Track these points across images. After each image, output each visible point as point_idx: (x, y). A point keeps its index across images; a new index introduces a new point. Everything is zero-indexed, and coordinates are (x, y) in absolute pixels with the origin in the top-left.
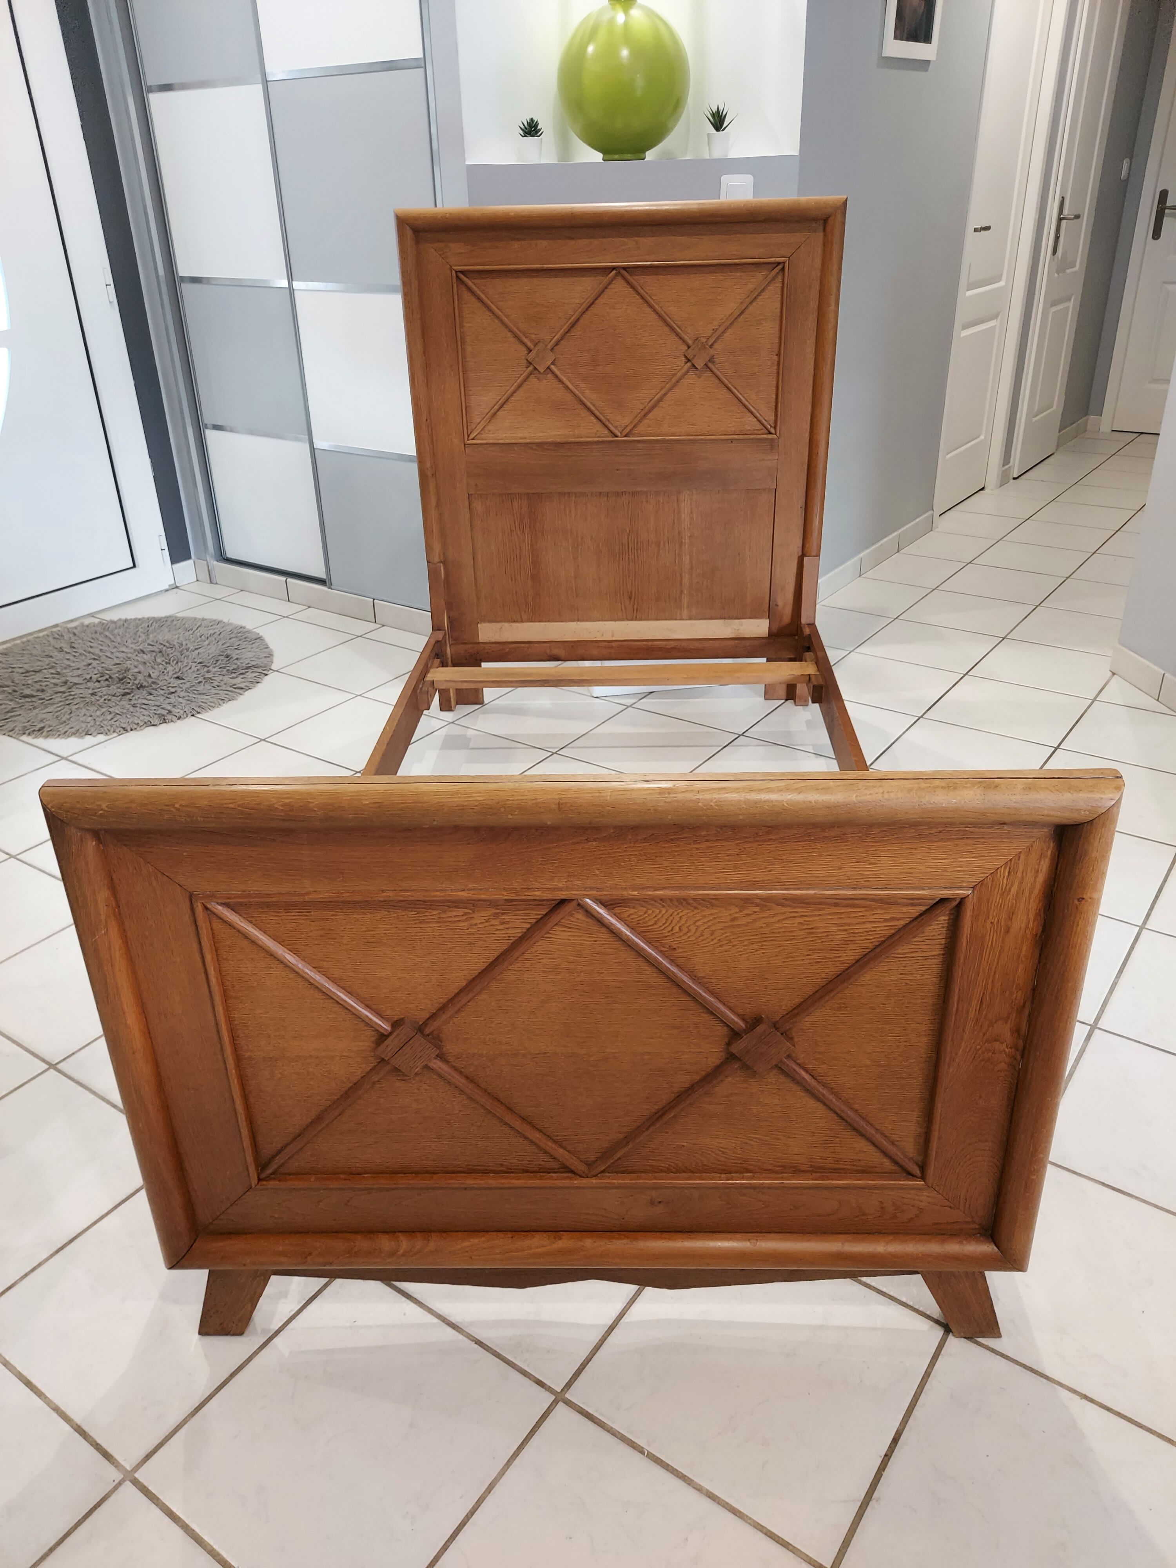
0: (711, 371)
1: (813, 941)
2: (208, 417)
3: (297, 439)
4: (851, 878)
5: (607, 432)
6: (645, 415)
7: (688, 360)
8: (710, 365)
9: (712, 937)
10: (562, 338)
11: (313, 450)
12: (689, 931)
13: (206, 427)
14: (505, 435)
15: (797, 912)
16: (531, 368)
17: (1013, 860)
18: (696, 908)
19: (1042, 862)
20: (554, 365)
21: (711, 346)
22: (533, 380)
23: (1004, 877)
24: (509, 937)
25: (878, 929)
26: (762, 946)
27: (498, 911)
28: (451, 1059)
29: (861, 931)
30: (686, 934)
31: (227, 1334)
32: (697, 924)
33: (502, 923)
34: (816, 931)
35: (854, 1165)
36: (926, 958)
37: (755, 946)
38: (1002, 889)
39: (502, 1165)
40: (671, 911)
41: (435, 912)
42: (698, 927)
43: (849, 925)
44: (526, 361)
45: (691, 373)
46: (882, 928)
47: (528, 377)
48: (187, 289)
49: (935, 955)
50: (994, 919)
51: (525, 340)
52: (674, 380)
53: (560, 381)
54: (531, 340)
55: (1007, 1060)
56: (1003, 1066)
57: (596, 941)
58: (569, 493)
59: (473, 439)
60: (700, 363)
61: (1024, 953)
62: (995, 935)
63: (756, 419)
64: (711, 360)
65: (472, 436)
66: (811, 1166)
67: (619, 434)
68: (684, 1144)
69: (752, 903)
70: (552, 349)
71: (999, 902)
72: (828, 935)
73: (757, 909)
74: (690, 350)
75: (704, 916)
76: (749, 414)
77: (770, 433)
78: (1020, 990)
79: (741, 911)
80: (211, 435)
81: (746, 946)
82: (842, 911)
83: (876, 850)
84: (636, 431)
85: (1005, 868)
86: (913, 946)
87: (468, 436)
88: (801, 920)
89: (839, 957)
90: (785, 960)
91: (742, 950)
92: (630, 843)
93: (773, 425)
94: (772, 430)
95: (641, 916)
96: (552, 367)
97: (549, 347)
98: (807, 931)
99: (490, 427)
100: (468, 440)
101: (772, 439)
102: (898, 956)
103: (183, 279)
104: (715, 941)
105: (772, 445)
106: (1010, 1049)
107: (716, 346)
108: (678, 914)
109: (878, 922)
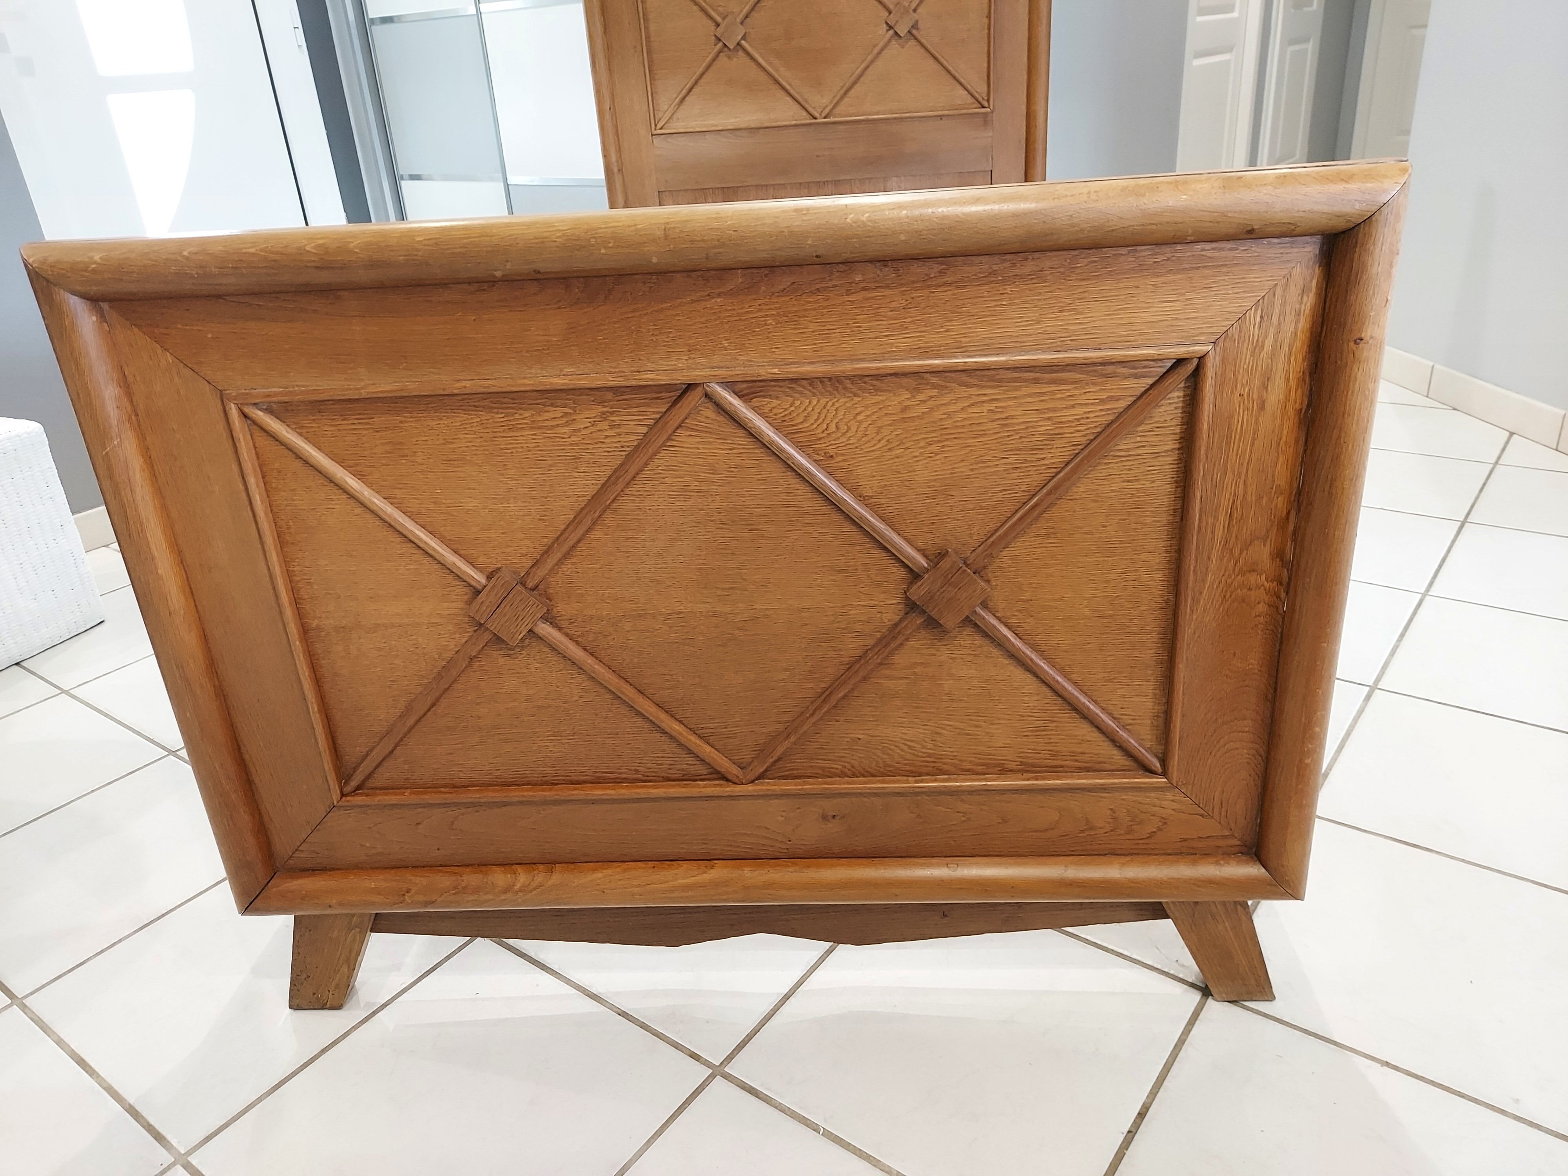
0: (916, 38)
1: (1008, 436)
2: (404, 167)
3: (492, 179)
4: (1052, 336)
5: (804, 113)
6: (846, 93)
7: (891, 28)
8: (914, 32)
9: (879, 437)
10: (752, 9)
11: (507, 186)
12: (849, 429)
13: (402, 178)
14: (695, 123)
15: (985, 395)
16: (720, 44)
17: (1266, 296)
18: (855, 395)
19: (1305, 298)
20: (745, 40)
21: (915, 10)
22: (723, 57)
23: (1255, 324)
24: (622, 447)
25: (1093, 415)
26: (943, 446)
27: (605, 409)
28: (564, 624)
29: (1070, 418)
30: (844, 434)
31: (323, 1008)
32: (860, 418)
33: (612, 427)
34: (1012, 421)
35: (1077, 761)
36: (1156, 455)
37: (934, 448)
38: (1253, 344)
39: (637, 771)
40: (823, 401)
41: (527, 414)
42: (860, 422)
43: (1054, 410)
44: (714, 38)
45: (893, 42)
46: (1097, 414)
47: (717, 56)
48: (378, 33)
49: (1169, 451)
50: (1244, 390)
51: (713, 14)
52: (875, 51)
53: (752, 58)
54: (719, 14)
55: (1266, 598)
56: (1262, 608)
57: (731, 449)
58: (766, 186)
59: (661, 129)
60: (902, 30)
61: (1284, 439)
62: (1246, 413)
63: (966, 92)
64: (915, 26)
65: (659, 126)
66: (1022, 763)
67: (817, 115)
68: (860, 736)
69: (928, 384)
70: (742, 23)
71: (1249, 363)
72: (1027, 428)
73: (934, 392)
74: (892, 15)
75: (866, 407)
76: (959, 87)
77: (983, 107)
78: (1282, 494)
79: (913, 397)
80: (407, 186)
81: (922, 448)
82: (1044, 390)
83: (1084, 292)
84: (837, 111)
85: (1256, 310)
86: (1139, 439)
87: (656, 125)
88: (992, 406)
89: (1043, 459)
90: (975, 466)
91: (917, 454)
92: (765, 297)
93: (986, 98)
94: (985, 104)
95: (786, 410)
96: (743, 42)
97: (738, 20)
98: (999, 422)
99: (679, 114)
100: (655, 130)
101: (985, 114)
102: (1119, 454)
103: (373, 21)
104: (884, 442)
105: (986, 120)
106: (1271, 583)
107: (919, 10)
108: (833, 405)
109: (1092, 404)
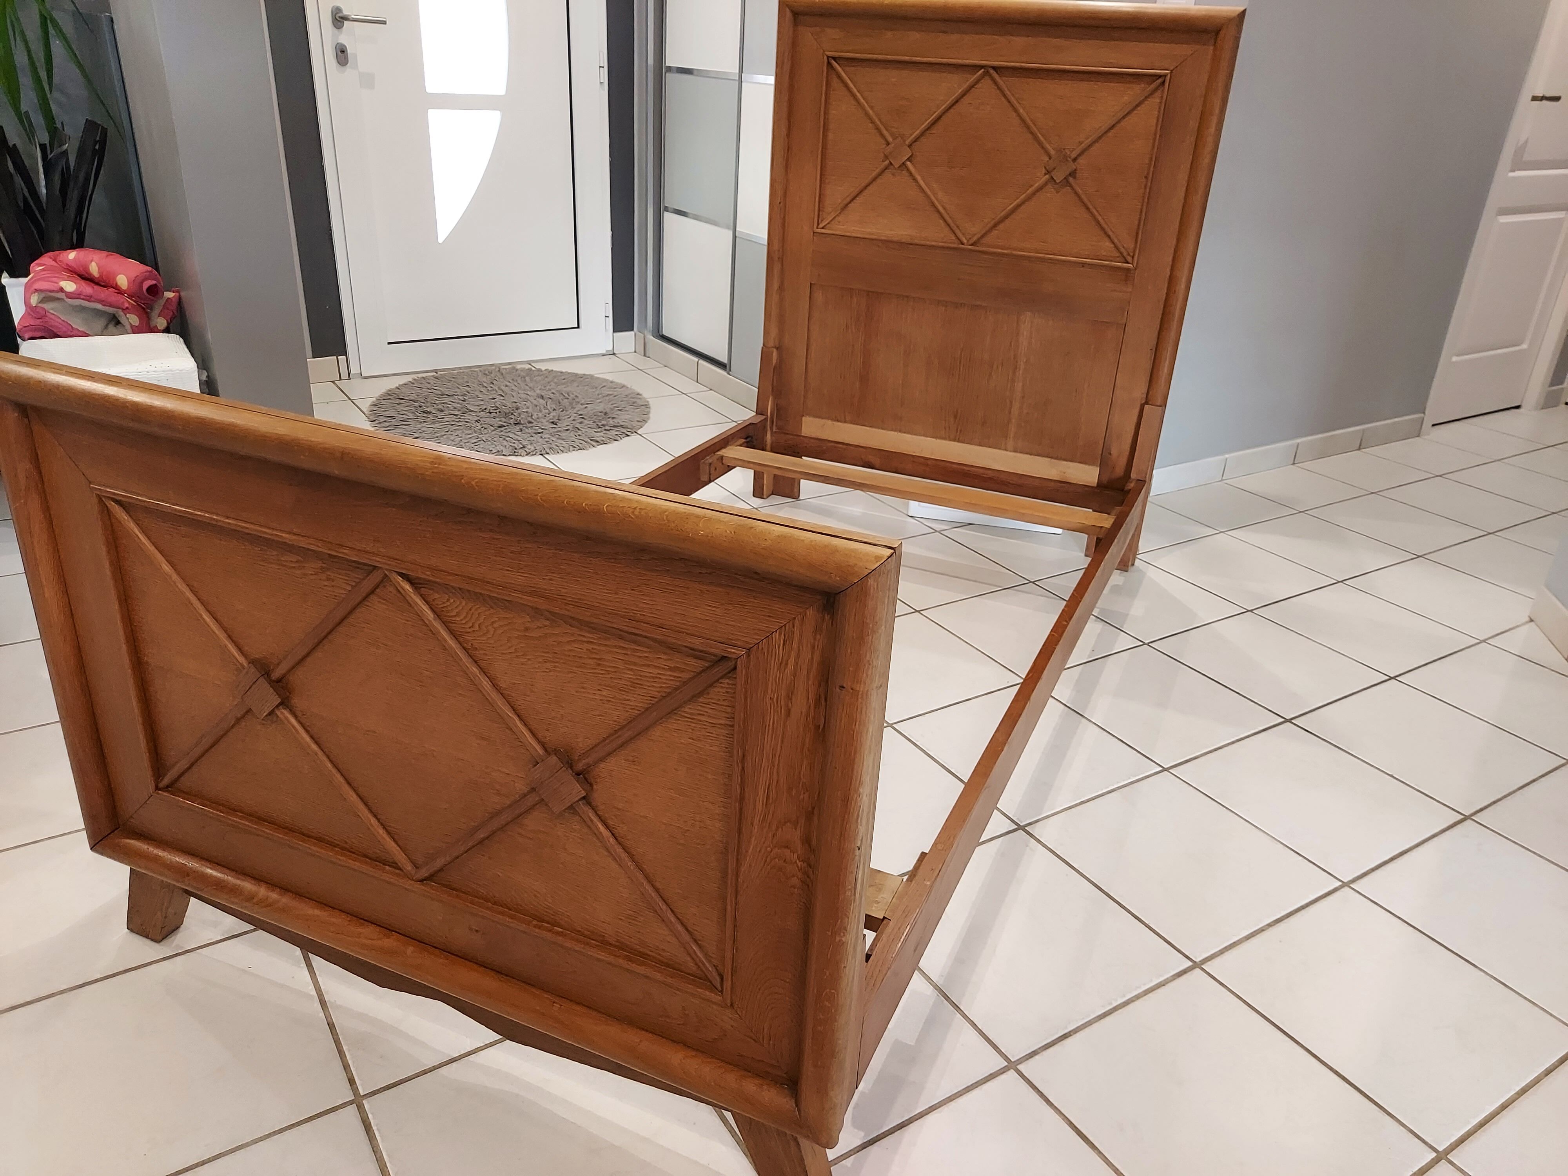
0: (1071, 186)
1: (602, 674)
2: (669, 200)
3: (728, 228)
4: (627, 607)
5: (954, 238)
6: (995, 226)
7: (1048, 172)
8: (1071, 179)
9: (509, 644)
10: (922, 134)
11: (735, 237)
12: (488, 631)
13: (666, 209)
14: (853, 228)
15: (583, 636)
16: (887, 162)
17: (787, 625)
18: (492, 607)
19: (818, 636)
20: (911, 161)
21: (1075, 160)
22: (888, 174)
23: (779, 645)
24: (336, 596)
25: (664, 677)
26: (555, 667)
27: (324, 565)
28: (299, 714)
29: (648, 675)
30: (484, 634)
31: (147, 937)
32: (495, 625)
33: (328, 579)
34: (604, 663)
35: (659, 955)
36: (714, 725)
37: (548, 665)
38: (779, 660)
39: (346, 843)
40: (471, 605)
41: (275, 553)
42: (495, 629)
43: (635, 664)
44: (883, 155)
45: (1050, 186)
46: (667, 677)
47: (883, 171)
48: (671, 79)
49: (722, 725)
50: (774, 696)
51: (885, 133)
52: (1030, 190)
53: (915, 179)
54: (892, 135)
55: (800, 874)
56: (795, 881)
57: (407, 621)
58: (907, 297)
59: (823, 228)
60: (1059, 176)
61: (807, 745)
62: (776, 714)
63: (1113, 246)
64: (1073, 174)
65: (821, 226)
66: (618, 941)
67: (965, 241)
68: (500, 874)
69: (542, 615)
70: (910, 146)
71: (776, 675)
72: (615, 672)
73: (547, 623)
74: (1051, 161)
75: (499, 619)
76: (1106, 239)
77: (1128, 263)
78: (807, 791)
79: (532, 621)
80: (669, 218)
81: (539, 663)
82: (626, 646)
83: (649, 580)
84: (984, 240)
85: (780, 634)
86: (699, 708)
87: (818, 224)
88: (590, 646)
89: (628, 700)
90: (579, 690)
91: (537, 666)
92: (424, 516)
93: (1132, 254)
94: (1129, 259)
95: (444, 603)
96: (908, 163)
97: (907, 142)
98: (595, 661)
99: (839, 219)
100: (817, 228)
101: (1128, 270)
102: (686, 715)
103: (669, 69)
104: (512, 650)
105: (1127, 275)
106: (802, 863)
107: (1080, 160)
108: (476, 610)
109: (664, 668)
